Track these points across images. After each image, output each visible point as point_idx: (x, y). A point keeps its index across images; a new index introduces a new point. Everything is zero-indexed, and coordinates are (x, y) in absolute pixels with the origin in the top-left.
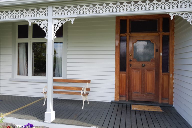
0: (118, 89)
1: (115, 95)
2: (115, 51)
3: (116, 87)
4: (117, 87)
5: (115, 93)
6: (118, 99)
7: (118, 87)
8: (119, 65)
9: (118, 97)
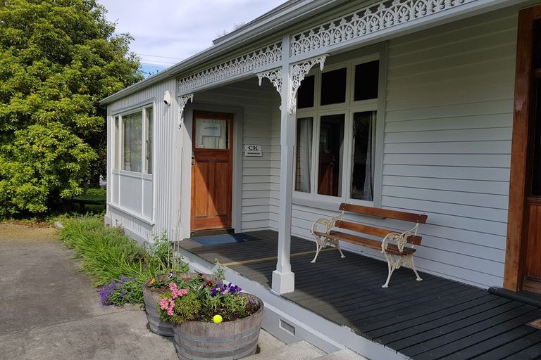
0: (516, 255)
1: (507, 272)
2: (511, 130)
3: (508, 247)
4: (512, 248)
5: (507, 263)
6: (513, 284)
7: (516, 247)
8: (522, 176)
9: (515, 279)
